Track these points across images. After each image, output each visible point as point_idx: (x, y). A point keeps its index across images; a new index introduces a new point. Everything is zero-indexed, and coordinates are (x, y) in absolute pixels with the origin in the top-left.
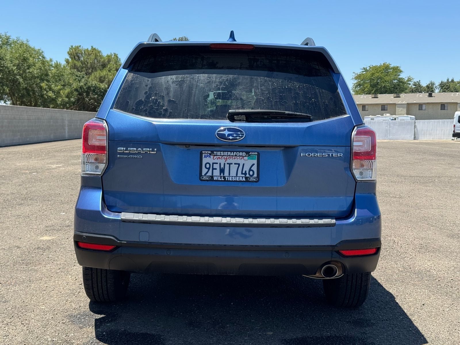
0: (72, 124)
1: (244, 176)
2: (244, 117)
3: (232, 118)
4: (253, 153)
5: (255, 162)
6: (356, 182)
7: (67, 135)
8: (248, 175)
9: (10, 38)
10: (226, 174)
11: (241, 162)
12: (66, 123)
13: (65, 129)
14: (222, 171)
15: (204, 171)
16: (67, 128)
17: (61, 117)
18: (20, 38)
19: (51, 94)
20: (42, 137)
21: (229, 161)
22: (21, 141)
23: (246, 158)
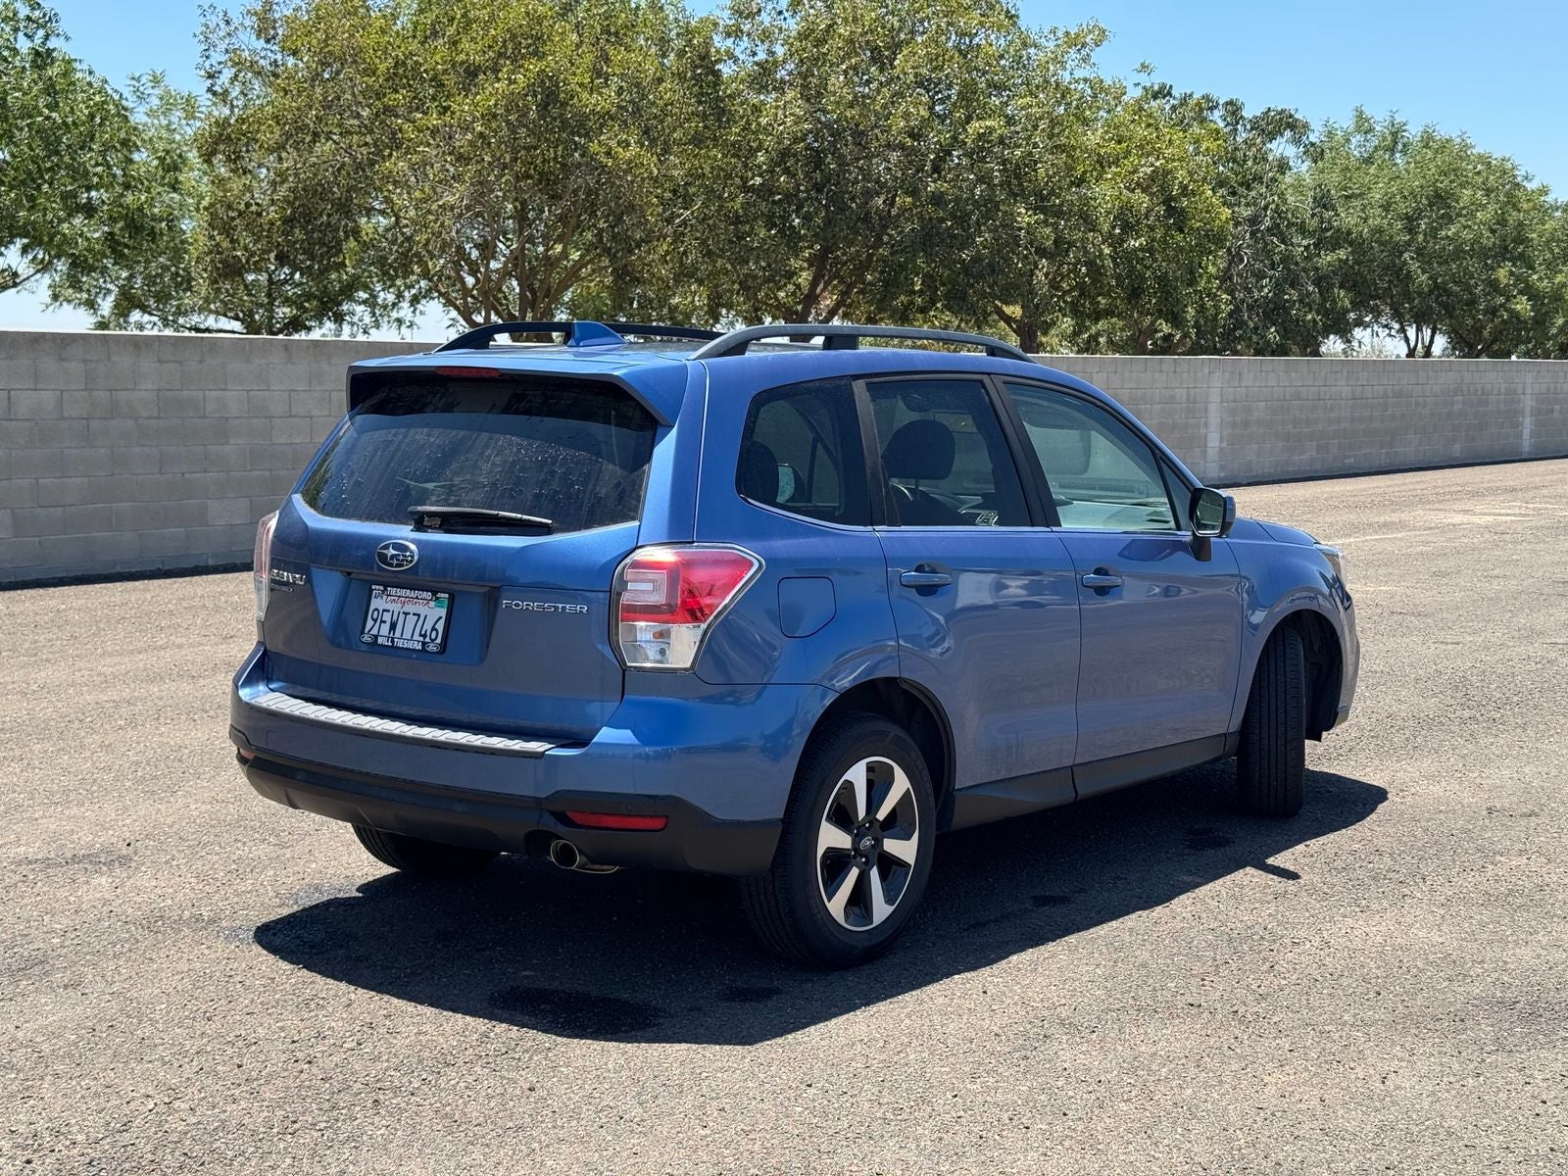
0: (1557, 407)
1: (422, 639)
2: (438, 521)
3: (421, 523)
4: (443, 595)
5: (443, 612)
6: (624, 671)
7: (1526, 445)
8: (428, 640)
9: (1404, 131)
10: (398, 634)
11: (422, 610)
12: (1528, 403)
13: (1517, 425)
14: (393, 627)
15: (370, 623)
16: (1528, 422)
17: (1503, 386)
18: (1437, 128)
19: (1522, 306)
20: (1409, 451)
21: (406, 609)
22: (1318, 466)
23: (432, 604)
